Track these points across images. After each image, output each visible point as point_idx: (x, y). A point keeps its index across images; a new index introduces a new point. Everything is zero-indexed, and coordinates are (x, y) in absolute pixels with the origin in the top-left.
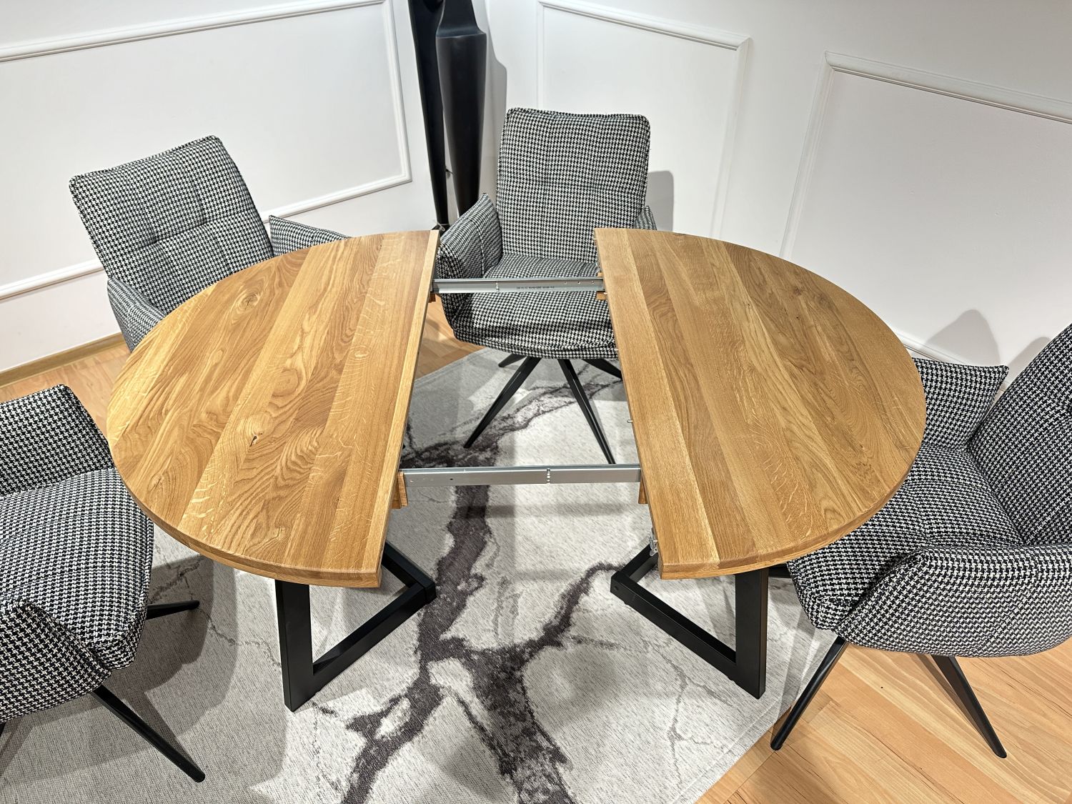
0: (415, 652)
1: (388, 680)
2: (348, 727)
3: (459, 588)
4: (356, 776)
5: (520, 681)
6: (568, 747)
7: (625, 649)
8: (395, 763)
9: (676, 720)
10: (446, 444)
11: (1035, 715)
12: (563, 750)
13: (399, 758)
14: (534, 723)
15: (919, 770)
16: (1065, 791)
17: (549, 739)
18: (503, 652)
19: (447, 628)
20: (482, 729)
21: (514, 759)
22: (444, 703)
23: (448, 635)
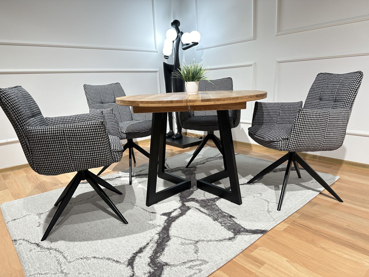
0: (180, 201)
1: (172, 206)
2: (161, 215)
3: (190, 190)
4: (165, 224)
5: (215, 204)
6: (235, 215)
9: (268, 209)
10: (180, 167)
12: (233, 215)
13: (179, 220)
14: (222, 211)
17: (227, 214)
18: (208, 200)
19: (189, 197)
20: (205, 213)
21: (217, 218)
22: (192, 209)
23: (190, 198)
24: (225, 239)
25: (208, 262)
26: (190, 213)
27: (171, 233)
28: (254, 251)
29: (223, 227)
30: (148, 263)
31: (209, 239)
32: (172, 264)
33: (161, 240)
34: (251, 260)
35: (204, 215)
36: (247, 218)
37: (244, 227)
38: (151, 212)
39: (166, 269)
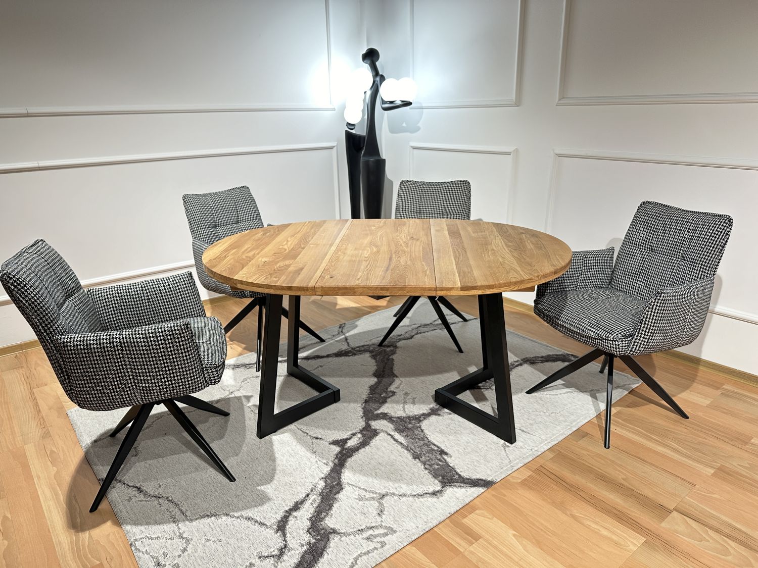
0: (362, 418)
2: (330, 444)
3: (382, 395)
4: (336, 460)
5: (420, 427)
6: (449, 450)
8: (357, 456)
10: (368, 345)
12: (446, 450)
13: (359, 454)
14: (429, 441)
17: (437, 447)
18: (409, 417)
19: (378, 409)
20: (401, 444)
21: (420, 454)
22: (380, 435)
23: (379, 412)
24: (426, 494)
25: (395, 532)
26: (377, 442)
27: (344, 479)
28: (469, 517)
29: (427, 472)
30: (307, 528)
31: (402, 492)
32: (343, 532)
33: (328, 490)
34: (461, 531)
35: (399, 447)
36: (467, 457)
37: (460, 473)
38: (314, 436)
39: (334, 539)
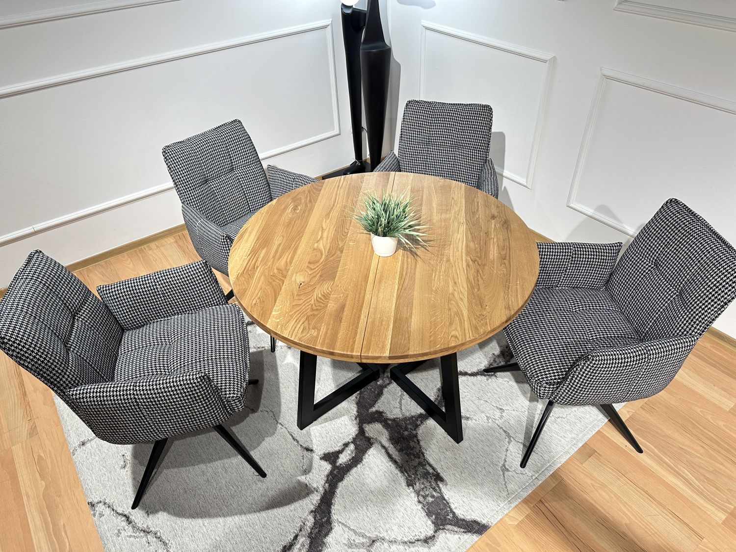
0: (356, 419)
1: (341, 434)
2: (321, 459)
3: (378, 383)
4: (327, 485)
5: (416, 436)
6: (444, 473)
7: (476, 420)
8: (348, 479)
9: (505, 461)
11: (716, 464)
12: (442, 474)
13: (350, 476)
14: (424, 459)
15: (646, 492)
16: (731, 506)
17: (433, 469)
18: (405, 420)
19: (373, 405)
20: (395, 461)
21: (414, 478)
22: (374, 446)
23: (374, 409)
24: (418, 540)
26: (370, 458)
29: (420, 506)
31: (392, 537)
33: (317, 530)
35: (393, 467)
37: (454, 510)
38: (304, 446)
